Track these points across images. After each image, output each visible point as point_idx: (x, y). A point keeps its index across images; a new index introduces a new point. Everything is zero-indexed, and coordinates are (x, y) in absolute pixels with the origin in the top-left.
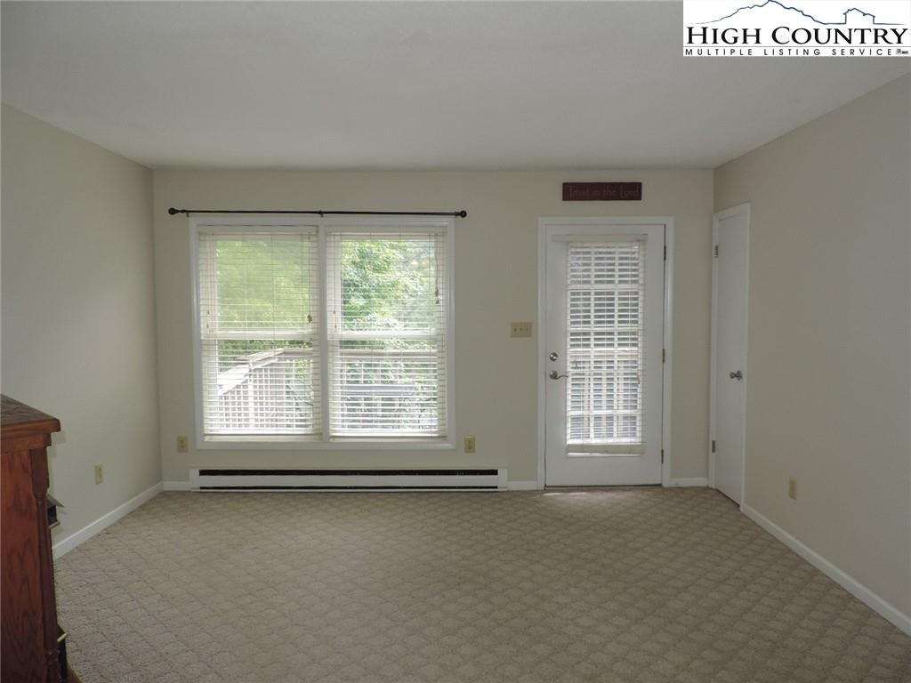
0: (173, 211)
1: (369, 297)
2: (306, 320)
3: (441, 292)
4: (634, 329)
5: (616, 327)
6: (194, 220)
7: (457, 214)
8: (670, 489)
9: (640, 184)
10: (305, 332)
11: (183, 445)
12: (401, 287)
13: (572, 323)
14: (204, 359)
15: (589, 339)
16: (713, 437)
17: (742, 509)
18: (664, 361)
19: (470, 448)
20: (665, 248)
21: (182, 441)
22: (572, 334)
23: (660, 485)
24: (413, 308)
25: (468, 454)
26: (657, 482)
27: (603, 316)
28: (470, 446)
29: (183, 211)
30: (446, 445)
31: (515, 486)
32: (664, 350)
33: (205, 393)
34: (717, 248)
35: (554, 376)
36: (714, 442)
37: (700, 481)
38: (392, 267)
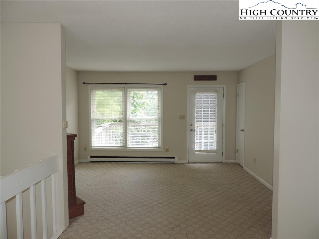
0: (84, 83)
1: (136, 107)
2: (121, 114)
3: (159, 106)
4: (214, 117)
5: (209, 117)
6: (90, 86)
7: (164, 84)
8: (224, 163)
9: (216, 76)
10: (121, 117)
11: (85, 149)
12: (146, 104)
13: (197, 115)
14: (92, 125)
15: (201, 120)
16: (237, 149)
17: (243, 168)
18: (223, 126)
19: (167, 151)
20: (223, 94)
21: (85, 148)
22: (197, 119)
23: (222, 162)
24: (150, 111)
25: (167, 153)
26: (221, 161)
27: (205, 113)
28: (167, 150)
29: (87, 83)
30: (161, 150)
31: (180, 162)
32: (223, 123)
33: (92, 135)
34: (238, 94)
35: (192, 130)
36: (237, 150)
37: (233, 161)
38: (143, 98)
